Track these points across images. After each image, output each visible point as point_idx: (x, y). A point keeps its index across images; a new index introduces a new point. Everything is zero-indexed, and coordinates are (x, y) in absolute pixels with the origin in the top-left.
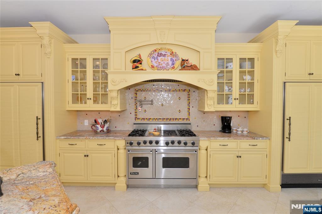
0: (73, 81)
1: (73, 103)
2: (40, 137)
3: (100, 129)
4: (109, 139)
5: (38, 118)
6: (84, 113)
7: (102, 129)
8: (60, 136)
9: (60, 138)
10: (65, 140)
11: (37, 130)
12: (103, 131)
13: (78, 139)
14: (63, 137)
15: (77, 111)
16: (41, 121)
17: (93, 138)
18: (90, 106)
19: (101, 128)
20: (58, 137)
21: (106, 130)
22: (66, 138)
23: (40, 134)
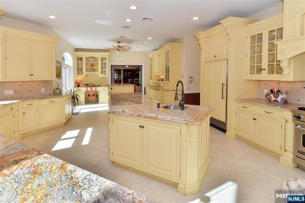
0: (251, 55)
1: (251, 73)
2: (224, 97)
3: (273, 99)
4: (275, 108)
5: (223, 84)
6: (263, 82)
7: (275, 99)
8: (237, 99)
9: (237, 100)
10: (240, 102)
11: (223, 92)
12: (276, 101)
13: (249, 103)
14: (238, 100)
15: (258, 81)
16: (225, 86)
17: (261, 105)
18: (265, 76)
19: (275, 97)
20: (235, 100)
21: (281, 100)
22: (240, 101)
23: (225, 95)
